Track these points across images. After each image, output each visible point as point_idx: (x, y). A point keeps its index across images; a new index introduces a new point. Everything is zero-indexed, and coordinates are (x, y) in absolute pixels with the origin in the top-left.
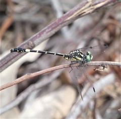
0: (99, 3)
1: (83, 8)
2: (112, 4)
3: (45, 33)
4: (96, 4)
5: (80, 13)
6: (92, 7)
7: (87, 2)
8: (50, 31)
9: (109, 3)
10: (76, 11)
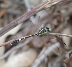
0: (55, 2)
1: (45, 5)
2: (62, 3)
3: (24, 18)
4: (53, 3)
5: (44, 7)
6: (50, 4)
7: (48, 1)
8: (26, 17)
9: (60, 2)
10: (41, 6)
